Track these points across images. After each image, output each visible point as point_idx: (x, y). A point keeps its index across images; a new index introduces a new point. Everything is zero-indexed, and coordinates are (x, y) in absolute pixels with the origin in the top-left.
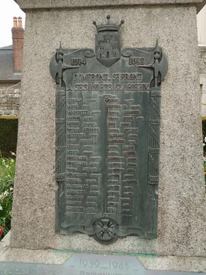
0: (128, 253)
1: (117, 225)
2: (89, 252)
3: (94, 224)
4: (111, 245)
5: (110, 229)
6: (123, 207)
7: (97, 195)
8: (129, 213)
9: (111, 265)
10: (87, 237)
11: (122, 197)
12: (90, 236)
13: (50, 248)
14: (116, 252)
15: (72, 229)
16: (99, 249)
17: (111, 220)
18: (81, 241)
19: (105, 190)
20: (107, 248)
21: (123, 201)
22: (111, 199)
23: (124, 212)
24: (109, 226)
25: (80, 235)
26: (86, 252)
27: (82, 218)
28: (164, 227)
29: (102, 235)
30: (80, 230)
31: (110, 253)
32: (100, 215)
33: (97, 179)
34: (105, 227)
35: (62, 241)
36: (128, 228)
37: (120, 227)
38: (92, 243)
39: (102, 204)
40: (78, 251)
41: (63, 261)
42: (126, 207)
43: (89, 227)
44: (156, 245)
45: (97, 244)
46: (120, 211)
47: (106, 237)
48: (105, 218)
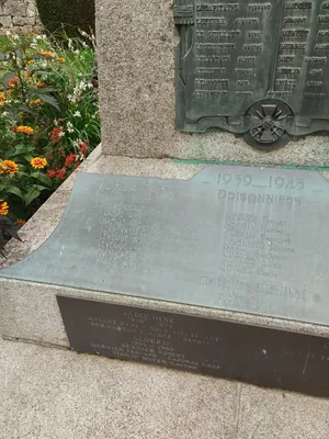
0: (304, 167)
1: (292, 114)
2: (233, 163)
3: (246, 114)
4: (273, 153)
5: (277, 123)
6: (309, 77)
7: (257, 54)
8: (320, 89)
9: (273, 183)
10: (232, 138)
11: (311, 55)
12: (238, 135)
13: (167, 156)
14: (282, 164)
15: (205, 123)
16: (252, 160)
17: (280, 104)
18: (222, 145)
19: (276, 39)
20: (266, 157)
21: (311, 65)
22: (287, 60)
23: (309, 89)
24: (275, 117)
25: (220, 135)
26: (228, 162)
27: (225, 101)
29: (260, 134)
30: (220, 125)
31: (271, 164)
32: (260, 95)
33: (261, 16)
34: (268, 119)
35: (186, 146)
36: (313, 120)
37: (297, 118)
38: (242, 148)
39: (267, 71)
40: (215, 161)
42: (317, 77)
43: (237, 118)
45: (249, 150)
46: (301, 85)
47: (267, 137)
48: (269, 101)
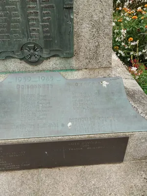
0: (53, 71)
1: (42, 49)
2: (22, 72)
3: (21, 49)
4: (38, 66)
5: (36, 53)
6: (44, 32)
7: (19, 22)
8: (49, 37)
9: (40, 79)
10: (19, 61)
11: (42, 22)
12: (21, 59)
14: (43, 70)
15: (4, 55)
16: (31, 70)
17: (35, 45)
18: (15, 64)
19: (26, 15)
20: (36, 68)
21: (43, 27)
22: (33, 25)
23: (45, 37)
24: (35, 50)
25: (13, 60)
26: (20, 72)
27: (10, 44)
28: (79, 48)
29: (30, 58)
30: (11, 55)
31: (38, 71)
32: (25, 41)
33: (16, 5)
34: (32, 51)
36: (51, 51)
37: (44, 50)
38: (24, 65)
39: (25, 30)
40: (13, 72)
41: (2, 80)
42: (47, 32)
43: (18, 52)
44: (74, 62)
45: (27, 66)
46: (42, 36)
47: (33, 59)
48: (30, 43)
